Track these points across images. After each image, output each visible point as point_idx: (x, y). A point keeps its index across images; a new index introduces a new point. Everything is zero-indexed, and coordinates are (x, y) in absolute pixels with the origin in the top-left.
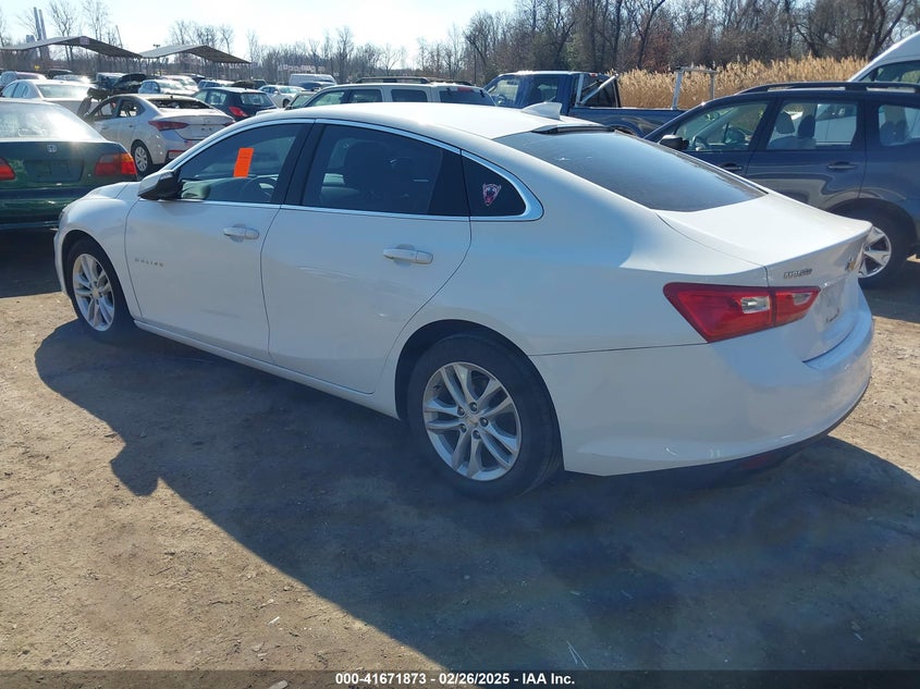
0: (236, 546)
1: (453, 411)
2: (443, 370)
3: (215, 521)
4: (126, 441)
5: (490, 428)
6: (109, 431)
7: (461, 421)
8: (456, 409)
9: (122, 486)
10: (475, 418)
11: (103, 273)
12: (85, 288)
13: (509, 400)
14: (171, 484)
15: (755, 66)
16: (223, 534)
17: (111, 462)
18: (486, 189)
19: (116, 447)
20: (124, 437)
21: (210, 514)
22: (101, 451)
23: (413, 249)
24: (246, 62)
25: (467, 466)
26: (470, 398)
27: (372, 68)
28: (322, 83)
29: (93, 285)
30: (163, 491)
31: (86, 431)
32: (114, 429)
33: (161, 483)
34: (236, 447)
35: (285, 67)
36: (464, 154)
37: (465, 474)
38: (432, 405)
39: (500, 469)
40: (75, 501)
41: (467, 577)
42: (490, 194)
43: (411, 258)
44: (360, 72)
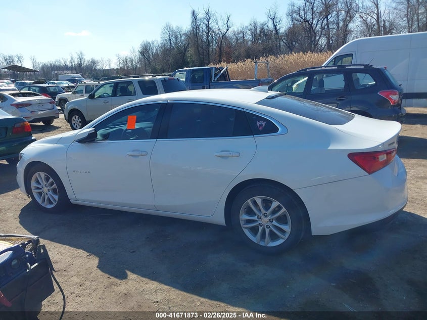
0: (183, 293)
1: (255, 218)
2: (249, 201)
3: (166, 284)
4: (98, 257)
5: (275, 223)
6: (86, 254)
7: (260, 222)
8: (257, 216)
9: (111, 277)
10: (266, 219)
11: (51, 180)
12: (38, 188)
13: (284, 210)
14: (133, 272)
15: (271, 58)
16: (173, 289)
17: (97, 267)
18: (259, 124)
19: (95, 261)
20: (96, 255)
21: (161, 282)
22: (89, 263)
23: (229, 151)
24: (36, 71)
25: (264, 241)
26: (263, 211)
27: (95, 70)
28: (77, 78)
29: (44, 186)
30: (131, 276)
31: (75, 255)
32: (88, 252)
33: (128, 273)
34: (152, 250)
35: (56, 72)
36: (245, 110)
37: (264, 245)
38: (244, 217)
39: (281, 240)
40: (94, 287)
41: (288, 287)
42: (261, 125)
43: (230, 155)
44: (90, 72)
